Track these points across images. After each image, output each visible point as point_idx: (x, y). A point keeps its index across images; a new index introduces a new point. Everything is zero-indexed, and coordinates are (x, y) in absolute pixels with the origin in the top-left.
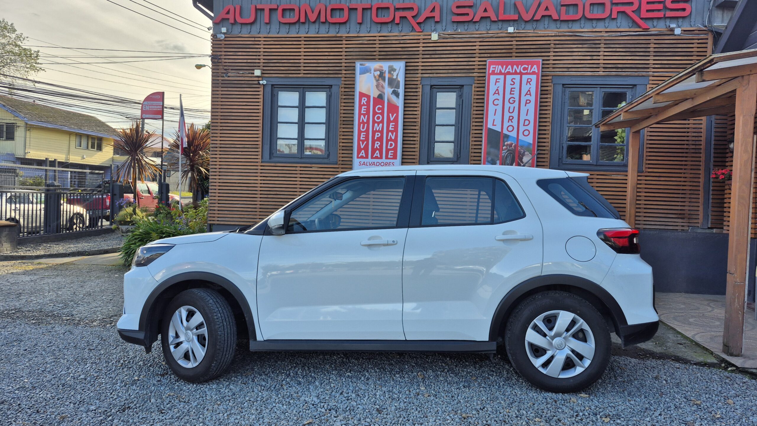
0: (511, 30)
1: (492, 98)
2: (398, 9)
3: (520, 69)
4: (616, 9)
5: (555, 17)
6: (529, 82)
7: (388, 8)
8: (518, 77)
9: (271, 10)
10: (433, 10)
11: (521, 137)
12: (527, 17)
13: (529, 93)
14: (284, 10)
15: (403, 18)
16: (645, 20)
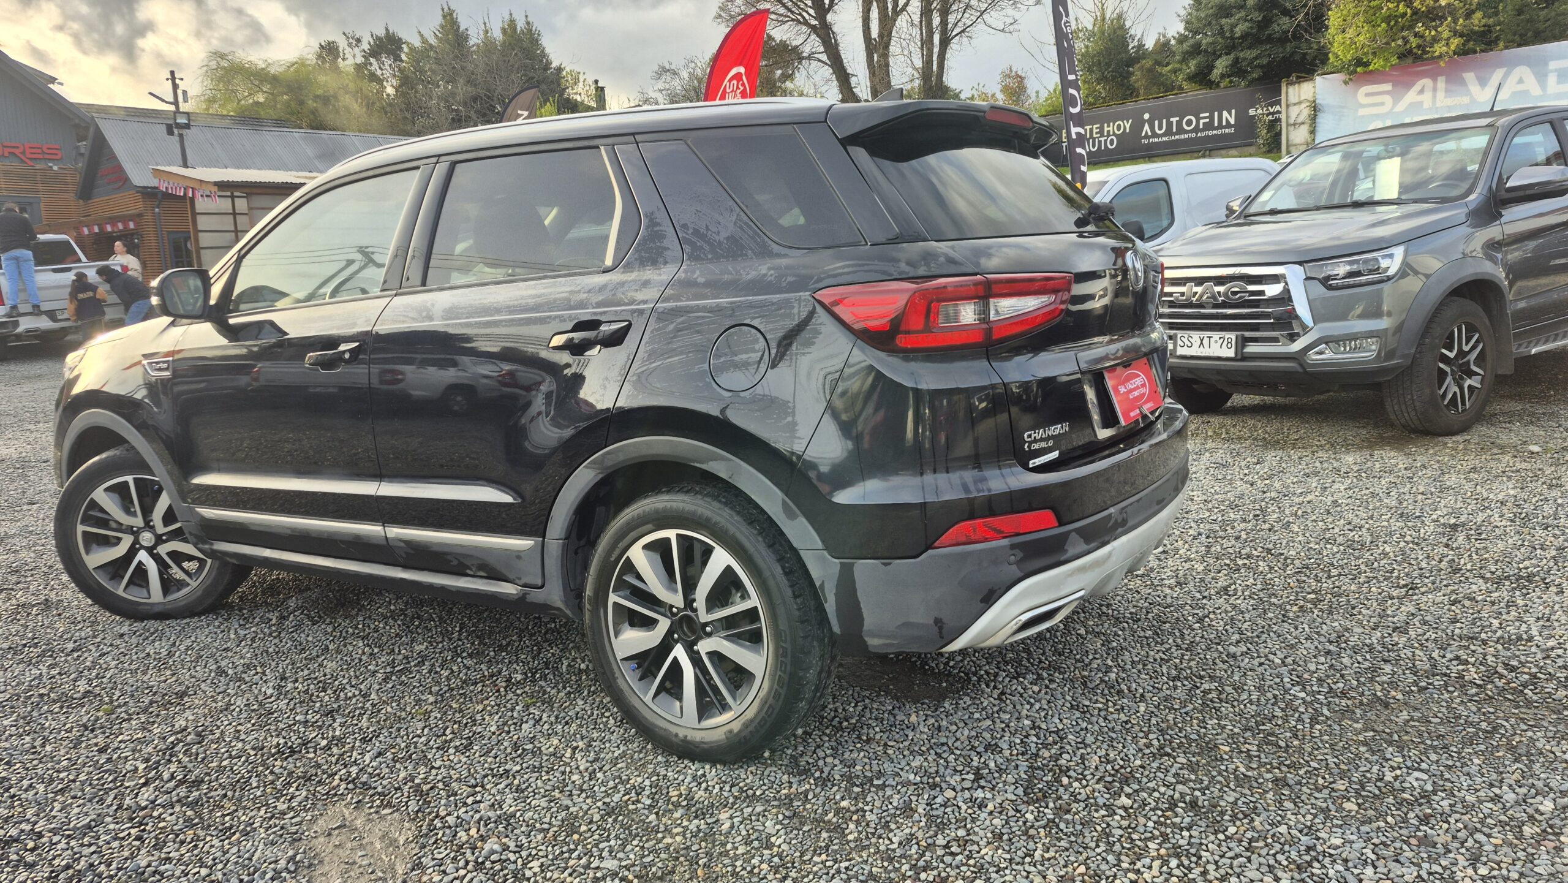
16: (31, 159)
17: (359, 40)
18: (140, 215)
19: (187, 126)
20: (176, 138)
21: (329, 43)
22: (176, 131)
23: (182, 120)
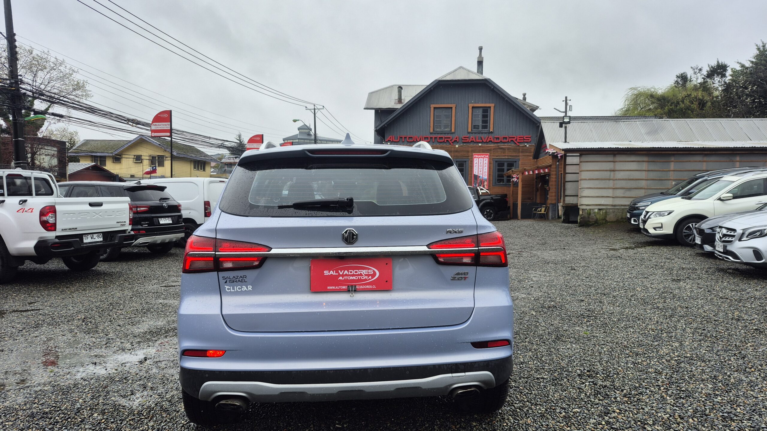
0: (480, 145)
1: (475, 165)
2: (445, 138)
3: (483, 156)
4: (510, 139)
5: (493, 141)
6: (486, 160)
7: (442, 138)
8: (482, 159)
9: (405, 138)
10: (456, 138)
11: (484, 177)
12: (484, 141)
13: (486, 163)
14: (409, 138)
15: (447, 141)
16: (518, 142)
17: (700, 70)
18: (550, 166)
19: (569, 123)
20: (563, 129)
21: (682, 74)
22: (564, 125)
23: (566, 120)
